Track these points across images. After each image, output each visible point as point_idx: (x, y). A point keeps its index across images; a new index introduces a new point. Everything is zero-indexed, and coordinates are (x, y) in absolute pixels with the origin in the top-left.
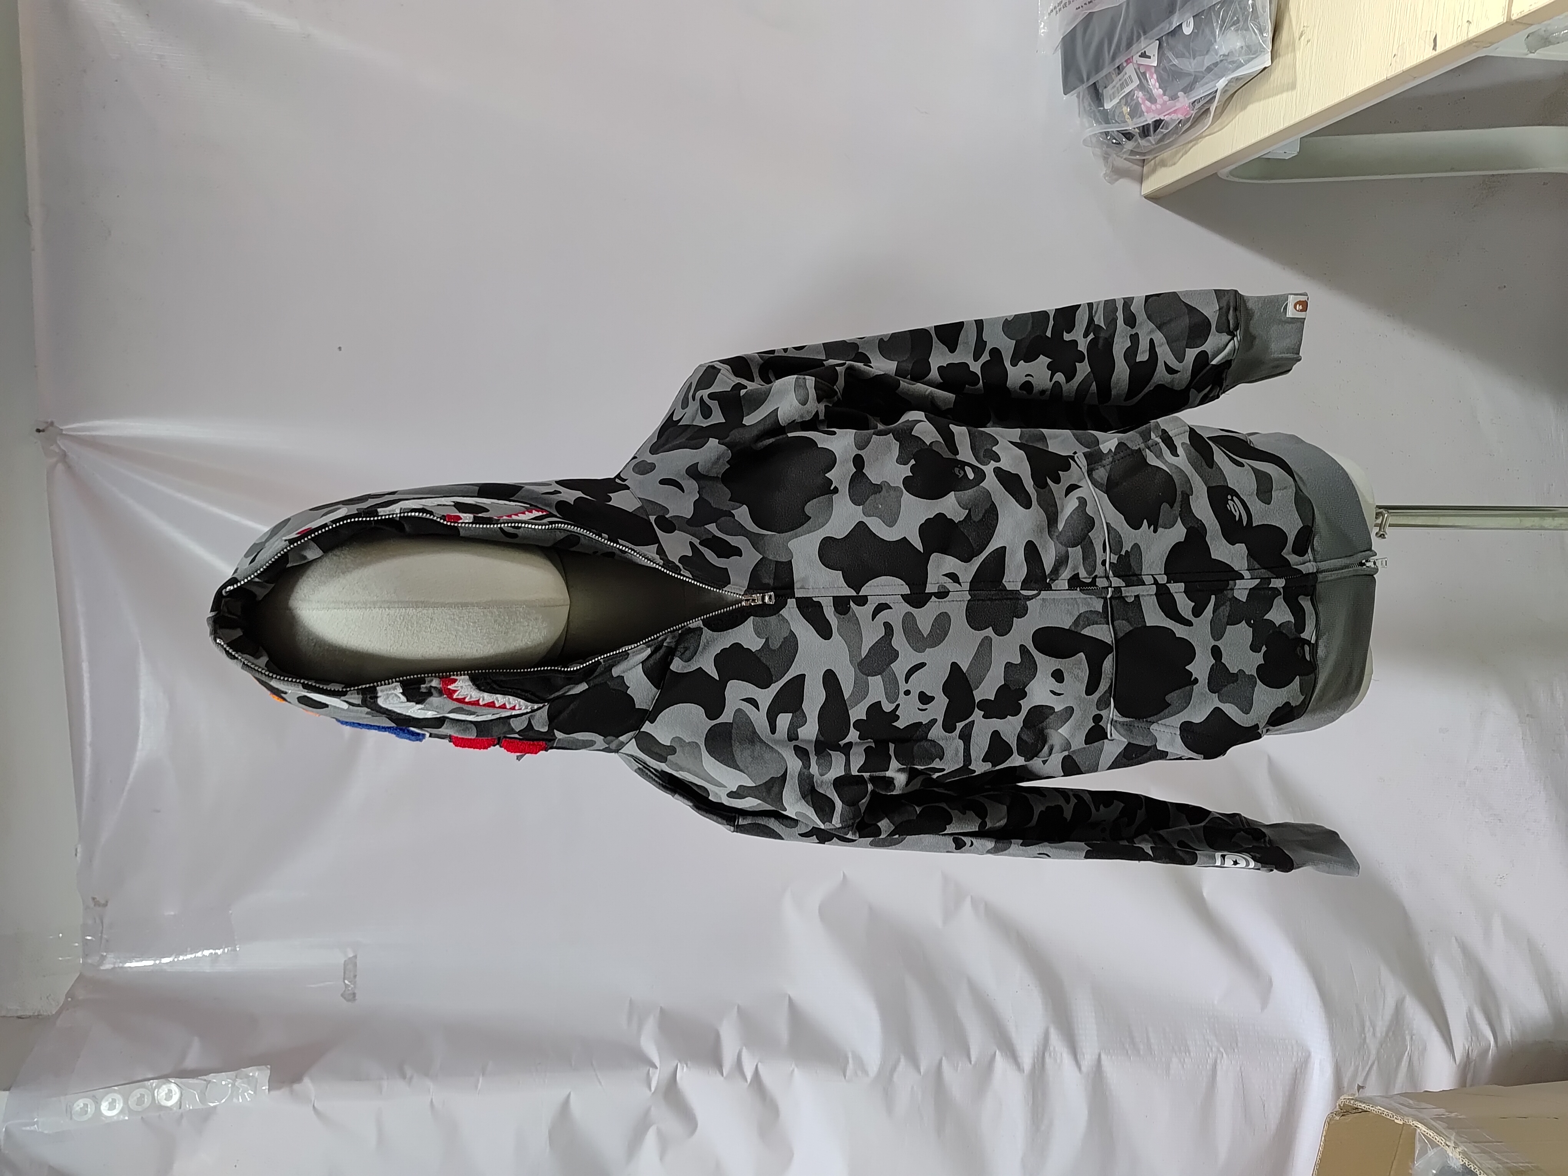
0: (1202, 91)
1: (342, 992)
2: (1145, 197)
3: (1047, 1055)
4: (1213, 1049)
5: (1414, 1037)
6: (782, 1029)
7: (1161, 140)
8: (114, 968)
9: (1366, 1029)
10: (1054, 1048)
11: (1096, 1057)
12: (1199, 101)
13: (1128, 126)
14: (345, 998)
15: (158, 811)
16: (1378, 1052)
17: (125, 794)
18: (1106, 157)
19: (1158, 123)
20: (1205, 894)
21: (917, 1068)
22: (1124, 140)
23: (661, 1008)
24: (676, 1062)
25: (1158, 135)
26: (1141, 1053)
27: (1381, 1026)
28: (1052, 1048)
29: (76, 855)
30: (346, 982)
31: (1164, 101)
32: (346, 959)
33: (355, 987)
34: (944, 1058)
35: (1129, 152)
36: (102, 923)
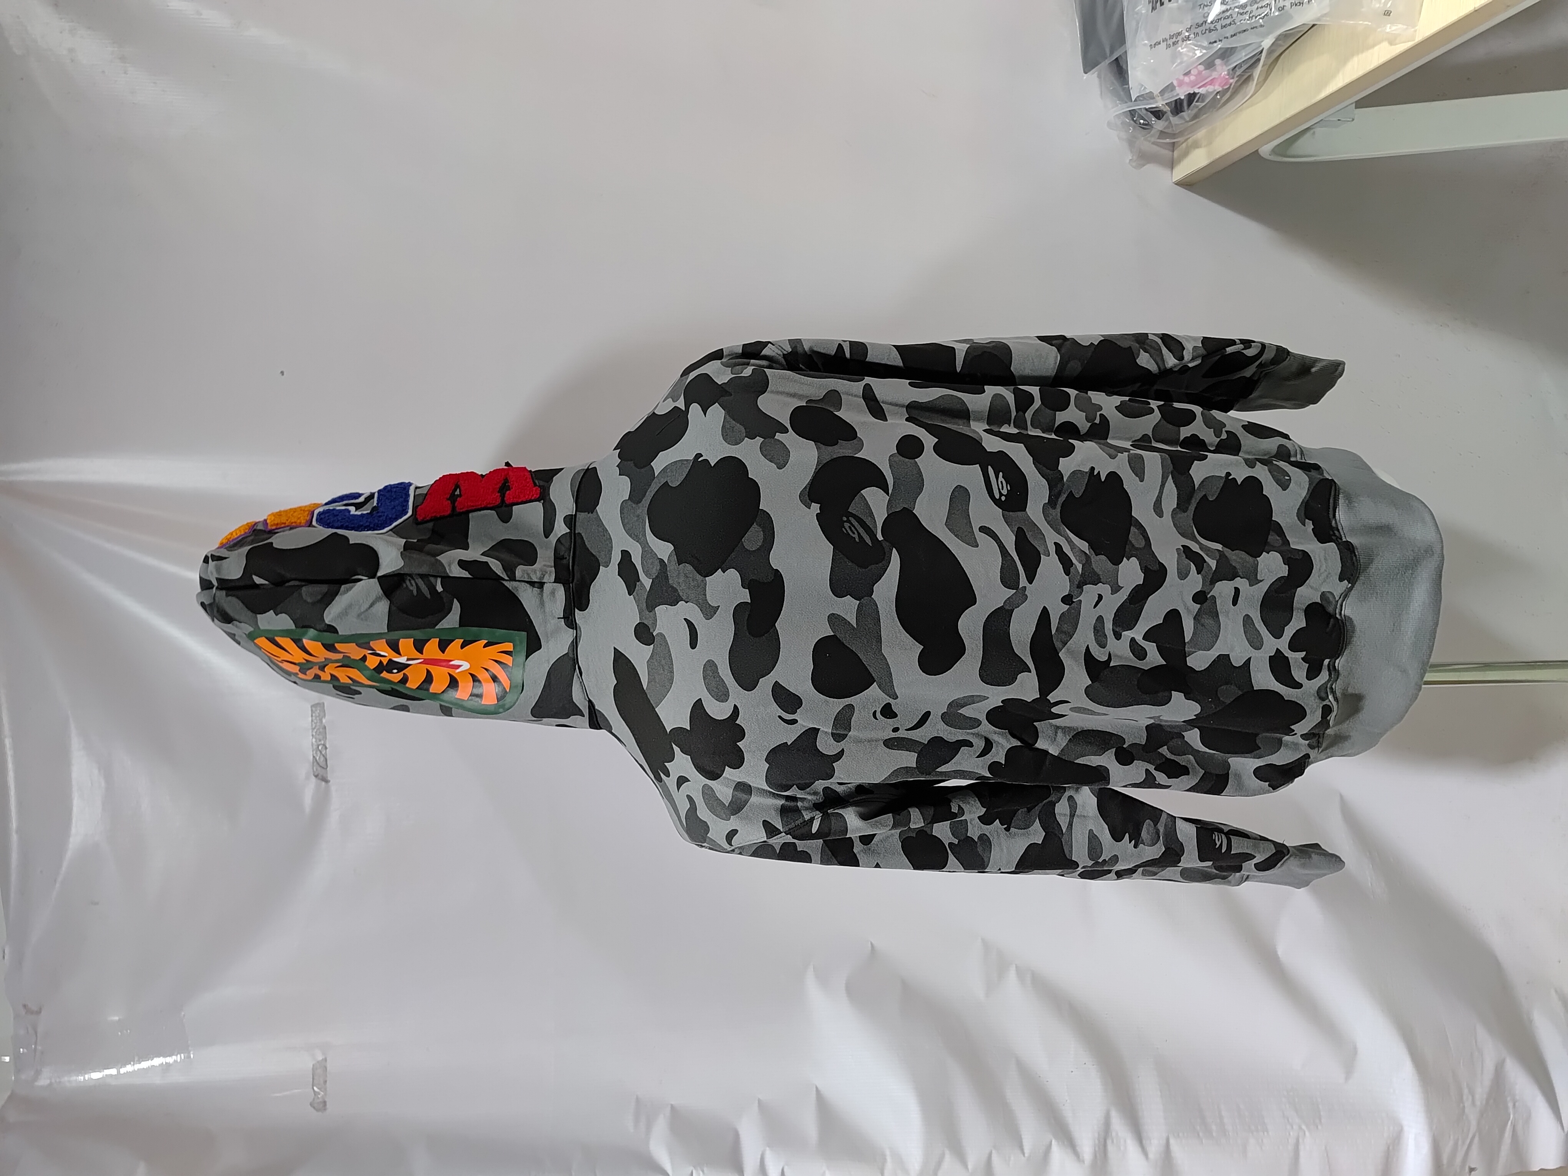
0: (1244, 54)
1: (311, 1100)
2: (1176, 184)
3: (1109, 1142)
4: (1294, 1127)
5: (1517, 1104)
6: (810, 1126)
7: (1196, 117)
8: (51, 1084)
9: (1465, 1098)
10: (1117, 1134)
11: (1164, 1142)
12: (1239, 66)
13: (1157, 102)
14: (314, 1108)
15: (97, 904)
16: (1479, 1123)
17: (58, 885)
18: (1131, 143)
19: (1191, 97)
20: (1280, 953)
21: (963, 1162)
22: (1153, 119)
23: (672, 1106)
24: (692, 1168)
25: (1192, 110)
26: (1214, 1134)
27: (1481, 1091)
28: (1114, 1134)
29: (4, 957)
30: (315, 1088)
31: (1199, 71)
32: (314, 1062)
33: (325, 1094)
34: (993, 1151)
35: (1159, 132)
36: (36, 1033)
